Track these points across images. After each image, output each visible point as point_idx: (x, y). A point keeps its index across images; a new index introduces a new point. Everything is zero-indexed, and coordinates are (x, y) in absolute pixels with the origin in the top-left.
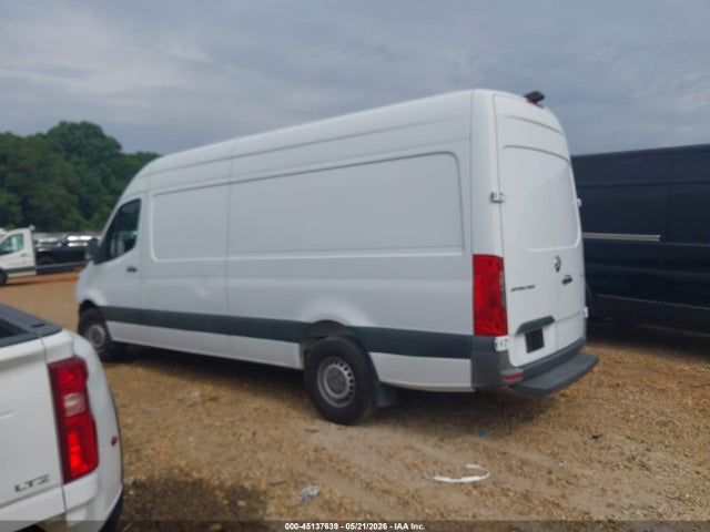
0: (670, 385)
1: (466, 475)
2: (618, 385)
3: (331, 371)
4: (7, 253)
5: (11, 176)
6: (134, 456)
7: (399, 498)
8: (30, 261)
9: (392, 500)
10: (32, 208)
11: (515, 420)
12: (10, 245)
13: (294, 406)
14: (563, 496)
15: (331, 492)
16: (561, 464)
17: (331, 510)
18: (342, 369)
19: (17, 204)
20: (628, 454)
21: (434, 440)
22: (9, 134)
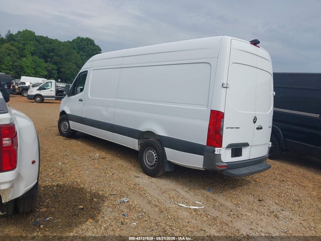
0: (309, 185)
1: (193, 206)
2: (283, 181)
3: (149, 153)
4: (45, 89)
5: (55, 58)
6: (62, 175)
7: (160, 209)
8: (53, 94)
9: (157, 209)
10: (61, 72)
11: (227, 187)
12: (48, 86)
13: (134, 166)
14: (232, 222)
15: (133, 202)
16: (238, 209)
17: (130, 209)
18: (153, 153)
19: (56, 70)
20: (272, 209)
21: (187, 189)
22: (56, 40)
